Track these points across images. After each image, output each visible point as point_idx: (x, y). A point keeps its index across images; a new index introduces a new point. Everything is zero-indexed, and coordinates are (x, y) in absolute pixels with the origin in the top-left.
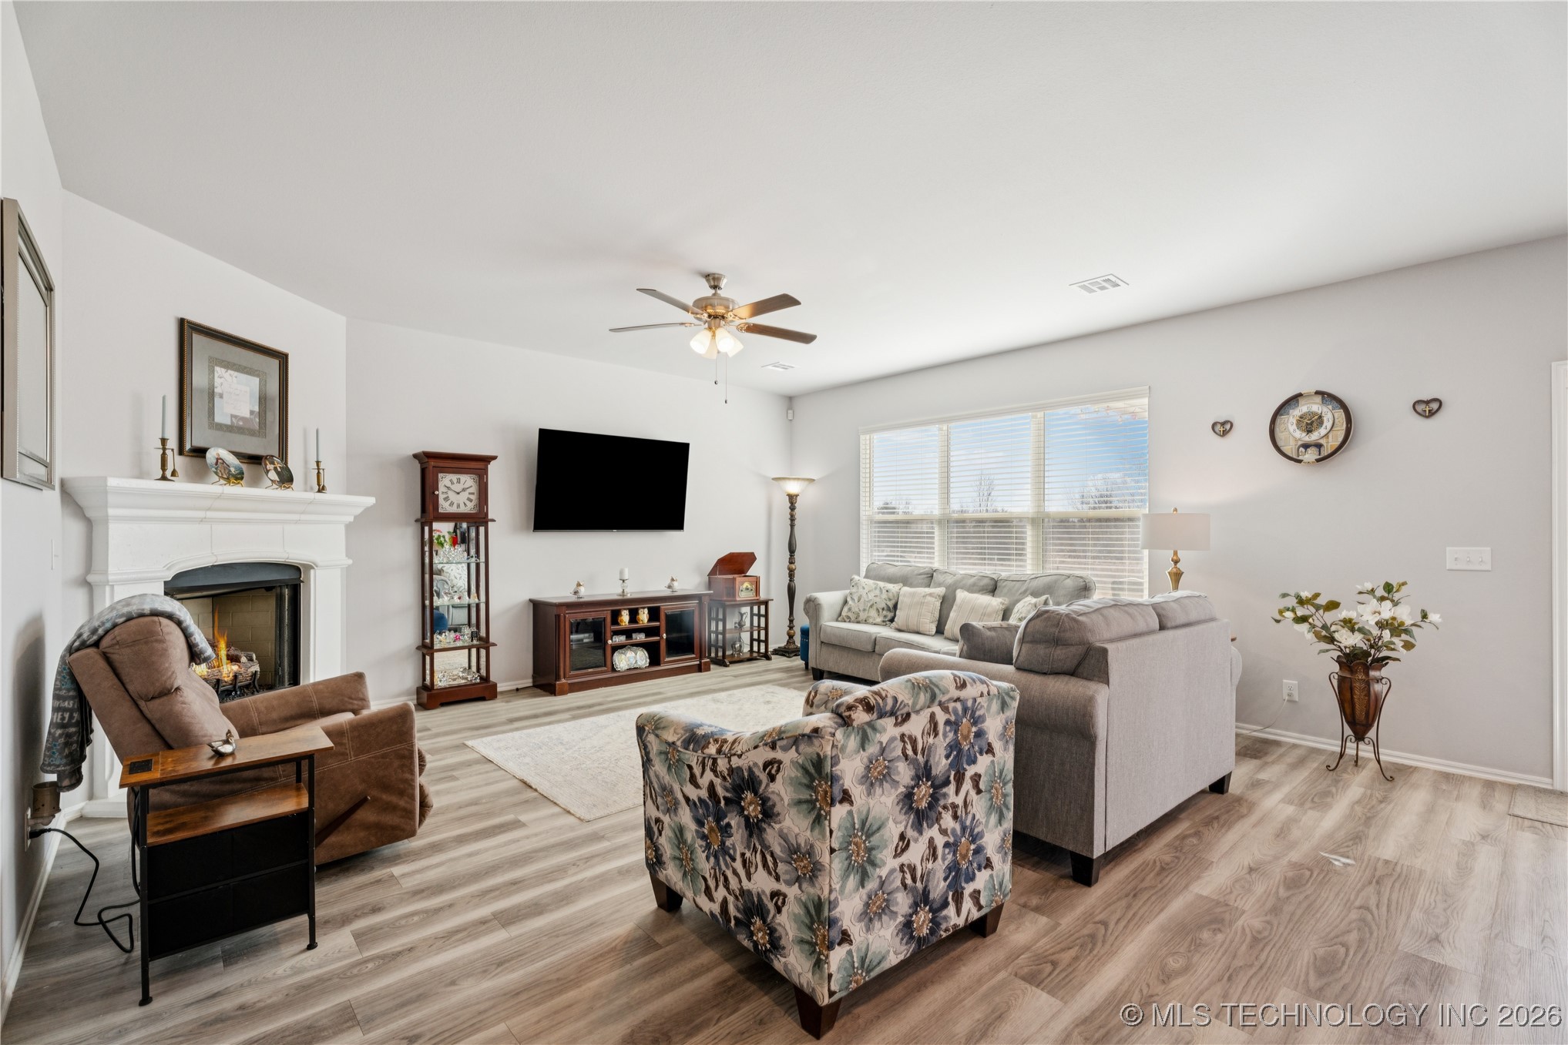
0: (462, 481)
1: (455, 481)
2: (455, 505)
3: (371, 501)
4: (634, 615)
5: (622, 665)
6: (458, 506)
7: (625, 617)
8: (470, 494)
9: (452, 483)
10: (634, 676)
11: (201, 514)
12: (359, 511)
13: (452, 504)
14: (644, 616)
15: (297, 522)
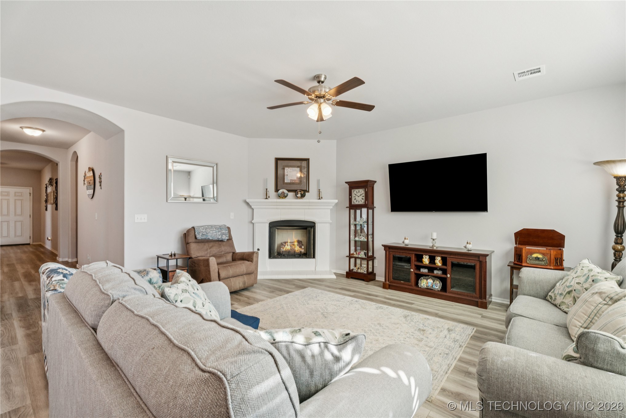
0: (360, 192)
1: (358, 192)
2: (358, 201)
3: (336, 201)
4: (432, 259)
5: (422, 285)
6: (359, 202)
7: (426, 260)
8: (363, 196)
9: (357, 193)
10: (428, 293)
11: (276, 207)
12: (334, 205)
13: (357, 201)
14: (438, 261)
15: (309, 209)
